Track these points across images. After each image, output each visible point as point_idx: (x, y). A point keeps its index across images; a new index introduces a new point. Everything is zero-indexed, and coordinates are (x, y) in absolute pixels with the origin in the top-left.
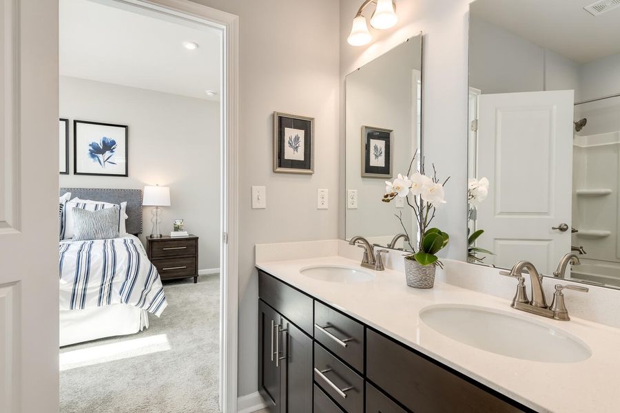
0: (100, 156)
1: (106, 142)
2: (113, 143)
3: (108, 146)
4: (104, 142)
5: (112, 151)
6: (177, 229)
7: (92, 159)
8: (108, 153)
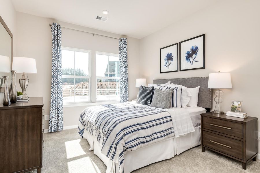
0: (190, 58)
1: (193, 49)
2: (197, 48)
3: (194, 51)
4: (192, 49)
5: (196, 54)
6: (234, 109)
7: (187, 61)
8: (194, 56)
